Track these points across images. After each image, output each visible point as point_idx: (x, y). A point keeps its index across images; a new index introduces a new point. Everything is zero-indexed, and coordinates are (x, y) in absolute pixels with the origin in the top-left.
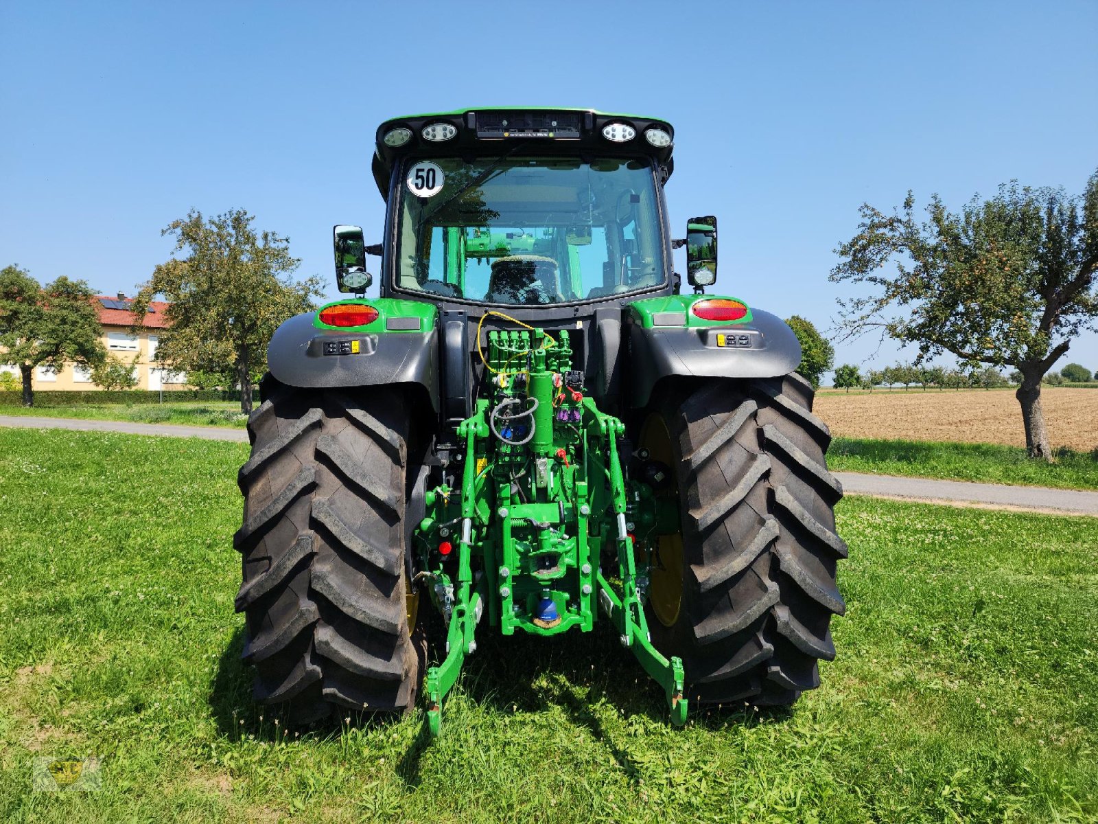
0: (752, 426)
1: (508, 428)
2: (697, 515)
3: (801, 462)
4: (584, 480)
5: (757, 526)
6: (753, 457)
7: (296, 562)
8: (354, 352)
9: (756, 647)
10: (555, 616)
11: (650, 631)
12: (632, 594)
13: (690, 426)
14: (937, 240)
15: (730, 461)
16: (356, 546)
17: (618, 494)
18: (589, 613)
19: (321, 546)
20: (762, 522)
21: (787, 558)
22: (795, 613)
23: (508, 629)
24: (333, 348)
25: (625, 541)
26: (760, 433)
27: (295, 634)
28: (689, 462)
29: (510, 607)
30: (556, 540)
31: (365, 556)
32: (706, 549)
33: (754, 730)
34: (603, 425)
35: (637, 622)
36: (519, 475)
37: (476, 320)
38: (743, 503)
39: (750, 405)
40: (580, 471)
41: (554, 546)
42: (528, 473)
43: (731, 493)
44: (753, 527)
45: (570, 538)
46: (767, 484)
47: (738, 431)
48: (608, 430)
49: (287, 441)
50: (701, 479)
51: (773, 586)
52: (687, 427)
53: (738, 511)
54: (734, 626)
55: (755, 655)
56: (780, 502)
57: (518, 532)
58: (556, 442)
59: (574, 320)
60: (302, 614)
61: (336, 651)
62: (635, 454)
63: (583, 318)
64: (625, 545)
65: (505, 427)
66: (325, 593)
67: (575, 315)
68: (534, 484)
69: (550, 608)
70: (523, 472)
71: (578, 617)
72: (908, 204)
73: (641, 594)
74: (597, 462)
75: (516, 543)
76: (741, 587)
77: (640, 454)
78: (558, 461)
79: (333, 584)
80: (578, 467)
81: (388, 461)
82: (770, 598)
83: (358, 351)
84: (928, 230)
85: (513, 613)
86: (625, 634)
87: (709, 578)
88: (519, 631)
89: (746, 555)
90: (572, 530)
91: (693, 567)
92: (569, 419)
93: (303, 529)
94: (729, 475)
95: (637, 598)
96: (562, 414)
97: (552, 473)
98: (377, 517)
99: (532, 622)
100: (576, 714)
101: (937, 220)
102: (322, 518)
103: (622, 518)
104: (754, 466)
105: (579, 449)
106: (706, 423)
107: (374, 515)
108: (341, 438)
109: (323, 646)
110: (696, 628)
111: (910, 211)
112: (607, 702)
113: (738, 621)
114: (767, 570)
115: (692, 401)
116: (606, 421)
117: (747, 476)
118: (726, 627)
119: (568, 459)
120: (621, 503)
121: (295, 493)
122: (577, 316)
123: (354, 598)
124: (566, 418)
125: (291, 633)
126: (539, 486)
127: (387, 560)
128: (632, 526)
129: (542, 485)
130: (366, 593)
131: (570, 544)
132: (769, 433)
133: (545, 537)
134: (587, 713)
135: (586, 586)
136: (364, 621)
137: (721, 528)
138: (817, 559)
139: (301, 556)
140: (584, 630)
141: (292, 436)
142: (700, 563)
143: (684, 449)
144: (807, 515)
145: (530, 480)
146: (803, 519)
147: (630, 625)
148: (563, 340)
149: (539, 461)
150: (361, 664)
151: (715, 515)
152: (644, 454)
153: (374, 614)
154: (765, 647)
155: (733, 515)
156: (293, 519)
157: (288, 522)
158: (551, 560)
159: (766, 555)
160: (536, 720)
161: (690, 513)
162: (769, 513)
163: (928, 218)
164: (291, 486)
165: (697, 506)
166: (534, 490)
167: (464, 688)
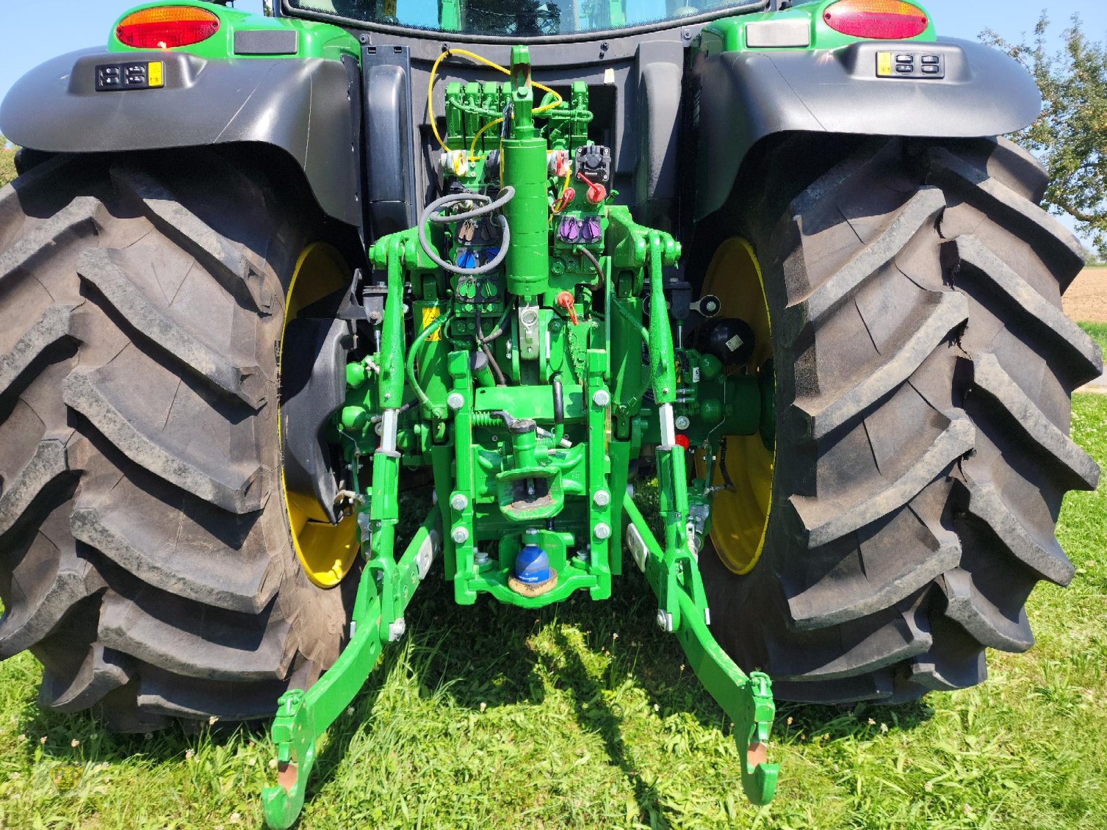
0: (932, 239)
1: (470, 252)
2: (810, 407)
3: (1030, 307)
4: (603, 346)
5: (930, 431)
6: (932, 299)
7: (39, 488)
8: (152, 83)
9: (898, 636)
10: (544, 576)
11: (710, 606)
12: (679, 542)
13: (806, 240)
14: (1072, 74)
15: (884, 308)
16: (153, 460)
17: (662, 369)
18: (606, 569)
19: (90, 459)
20: (942, 423)
21: (985, 490)
22: (980, 584)
23: (465, 595)
24: (113, 75)
25: (670, 452)
26: (948, 252)
27: (58, 616)
28: (800, 309)
29: (470, 558)
30: (545, 451)
31: (173, 479)
32: (823, 468)
33: (868, 744)
34: (641, 246)
35: (688, 589)
36: (491, 336)
37: (426, 65)
38: (907, 386)
39: (930, 198)
40: (598, 332)
41: (543, 460)
42: (507, 333)
43: (886, 367)
44: (920, 433)
45: (572, 446)
46: (954, 351)
47: (906, 246)
48: (648, 254)
49: (22, 258)
50: (823, 340)
51: (950, 541)
52: (797, 243)
53: (892, 403)
54: (865, 605)
55: (897, 650)
56: (984, 386)
57: (482, 434)
58: (554, 278)
59: (598, 67)
60: (62, 584)
61: (139, 644)
62: (696, 306)
63: (616, 64)
64: (671, 459)
65: (465, 250)
66: (98, 547)
67: (602, 56)
68: (515, 353)
69: (538, 562)
70: (497, 331)
71: (585, 575)
72: (1040, 28)
73: (697, 533)
74: (631, 318)
75: (480, 453)
76: (884, 538)
77: (703, 306)
78: (561, 314)
79: (113, 530)
80: (595, 324)
81: (227, 302)
82: (942, 561)
83: (160, 83)
84: (1063, 60)
85: (476, 567)
86: (665, 608)
87: (828, 524)
88: (484, 598)
89: (905, 483)
90: (578, 432)
91: (795, 500)
92: (581, 236)
93: (56, 427)
94: (881, 334)
95: (690, 550)
96: (567, 227)
97: (548, 334)
98: (205, 405)
99: (506, 584)
100: (585, 706)
101: (1074, 48)
102: (83, 407)
103: (667, 413)
104: (934, 315)
105: (599, 294)
106: (838, 234)
107: (197, 402)
108: (131, 255)
109: (114, 636)
110: (792, 602)
111: (1041, 37)
112: (635, 686)
113: (875, 598)
114: (939, 510)
115: (814, 192)
116: (647, 239)
117: (921, 334)
118: (851, 607)
119: (577, 310)
120: (667, 386)
121: (31, 355)
122: (605, 58)
123: (162, 553)
124: (574, 234)
125: (51, 615)
126: (524, 355)
127: (218, 487)
128: (683, 423)
129: (529, 354)
130: (189, 545)
131: (574, 455)
132: (969, 252)
133: (527, 447)
134: (600, 705)
135: (601, 527)
136: (184, 595)
137: (858, 432)
138: (1036, 491)
139: (46, 478)
140: (595, 597)
141: (34, 248)
142: (809, 492)
143: (791, 285)
144: (1034, 410)
145: (509, 346)
146: (1024, 417)
147: (674, 595)
148: (576, 95)
149: (523, 312)
150: (191, 661)
151: (851, 410)
152: (711, 306)
153: (204, 583)
154: (917, 638)
155: (882, 409)
156: (36, 406)
157: (29, 412)
158: (537, 486)
159: (941, 483)
160: (518, 721)
161: (798, 403)
162: (955, 404)
163: (1063, 45)
164: (24, 344)
165: (813, 390)
166: (516, 363)
167: (413, 666)
